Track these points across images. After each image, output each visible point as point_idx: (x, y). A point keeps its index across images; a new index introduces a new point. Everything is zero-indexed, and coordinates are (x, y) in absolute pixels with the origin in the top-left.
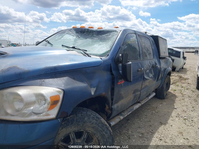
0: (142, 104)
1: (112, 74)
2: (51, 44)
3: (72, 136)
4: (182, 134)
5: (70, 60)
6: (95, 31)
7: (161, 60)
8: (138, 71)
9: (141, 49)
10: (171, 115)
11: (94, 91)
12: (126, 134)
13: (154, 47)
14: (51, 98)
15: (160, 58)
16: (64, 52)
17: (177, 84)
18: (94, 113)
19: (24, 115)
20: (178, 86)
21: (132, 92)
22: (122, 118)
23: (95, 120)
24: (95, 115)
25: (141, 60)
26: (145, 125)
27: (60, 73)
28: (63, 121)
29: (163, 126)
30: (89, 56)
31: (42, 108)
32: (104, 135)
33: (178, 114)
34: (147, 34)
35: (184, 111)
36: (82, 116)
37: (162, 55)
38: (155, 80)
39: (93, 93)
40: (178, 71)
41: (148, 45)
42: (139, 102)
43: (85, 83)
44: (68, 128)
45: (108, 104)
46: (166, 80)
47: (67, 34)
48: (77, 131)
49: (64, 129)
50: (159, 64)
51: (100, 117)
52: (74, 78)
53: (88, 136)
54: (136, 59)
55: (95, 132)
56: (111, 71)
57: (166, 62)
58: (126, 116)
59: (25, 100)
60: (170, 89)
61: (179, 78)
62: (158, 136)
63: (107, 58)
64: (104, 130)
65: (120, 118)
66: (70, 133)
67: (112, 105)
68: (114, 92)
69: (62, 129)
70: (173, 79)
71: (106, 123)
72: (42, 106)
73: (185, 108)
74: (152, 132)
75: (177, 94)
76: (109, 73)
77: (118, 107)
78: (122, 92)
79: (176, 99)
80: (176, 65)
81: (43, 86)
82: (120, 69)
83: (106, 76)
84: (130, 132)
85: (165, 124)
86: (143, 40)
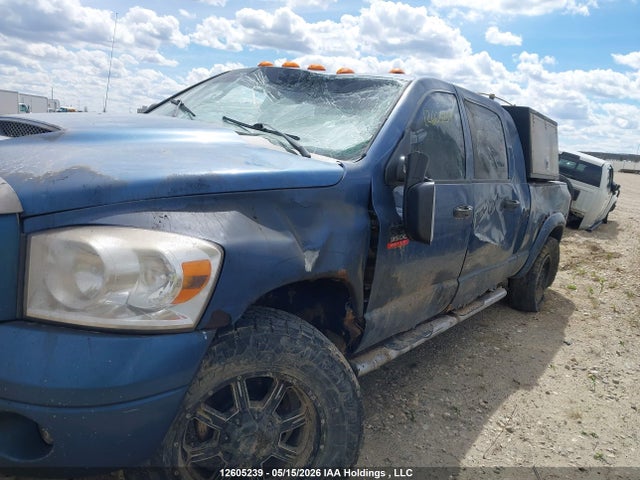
0: (462, 318)
1: (372, 216)
2: (188, 111)
3: (239, 390)
4: (579, 420)
5: (248, 163)
6: (327, 80)
7: (531, 188)
8: (455, 213)
9: (469, 146)
10: (549, 360)
11: (314, 260)
12: (404, 406)
13: (514, 143)
14: (185, 266)
15: (531, 180)
16: (229, 136)
17: (583, 268)
18: (308, 328)
19: (103, 310)
20: (583, 274)
21: (433, 277)
22: (393, 354)
23: (311, 346)
24: (311, 332)
25: (468, 179)
26: (467, 384)
27: (215, 198)
28: (215, 340)
29: (521, 392)
30: (303, 154)
31: (156, 295)
32: (335, 394)
33: (573, 360)
34: (495, 100)
35: (592, 352)
36: (272, 330)
37: (539, 169)
38: (508, 249)
39: (309, 267)
40: (589, 230)
41: (495, 135)
42: (451, 313)
43: (287, 235)
44: (230, 363)
45: (353, 306)
46: (545, 252)
47: (241, 83)
48: (253, 376)
49: (217, 365)
50: (526, 200)
51: (324, 338)
52: (255, 218)
53: (287, 396)
54: (453, 176)
55: (308, 383)
56: (369, 206)
57: (551, 196)
58: (407, 349)
59: (110, 267)
60: (557, 282)
61: (588, 251)
62: (504, 420)
63: (361, 164)
64: (335, 380)
65: (386, 354)
66: (234, 380)
67: (365, 311)
68: (373, 271)
69: (211, 365)
70: (571, 252)
71: (343, 359)
72: (156, 290)
73: (597, 345)
74: (484, 407)
75: (576, 301)
76: (362, 211)
77: (382, 318)
78: (401, 274)
79: (571, 314)
80: (583, 210)
81: (163, 230)
82: (399, 201)
83: (352, 218)
84: (416, 403)
85: (528, 386)
86: (479, 119)
